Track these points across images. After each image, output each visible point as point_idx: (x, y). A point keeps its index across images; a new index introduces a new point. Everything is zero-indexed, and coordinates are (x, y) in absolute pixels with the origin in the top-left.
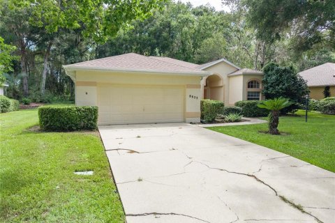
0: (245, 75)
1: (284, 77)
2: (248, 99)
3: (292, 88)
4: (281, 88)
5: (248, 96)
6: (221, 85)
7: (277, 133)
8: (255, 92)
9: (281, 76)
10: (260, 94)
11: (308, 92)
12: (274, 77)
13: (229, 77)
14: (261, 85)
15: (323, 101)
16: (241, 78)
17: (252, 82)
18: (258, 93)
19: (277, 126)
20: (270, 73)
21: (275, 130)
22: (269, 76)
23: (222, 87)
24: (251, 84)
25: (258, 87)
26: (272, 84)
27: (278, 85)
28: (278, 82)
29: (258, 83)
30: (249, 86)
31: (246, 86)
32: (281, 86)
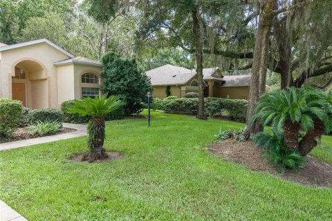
0: (76, 64)
1: (126, 71)
3: (135, 85)
4: (123, 84)
5: (83, 93)
6: (44, 77)
7: (103, 156)
8: (93, 89)
9: (122, 69)
10: (100, 92)
11: (151, 90)
12: (114, 70)
13: (56, 66)
14: (99, 79)
15: (165, 100)
16: (71, 68)
17: (87, 75)
18: (98, 89)
19: (102, 143)
20: (109, 64)
21: (99, 151)
22: (108, 68)
23: (46, 79)
24: (86, 78)
25: (97, 82)
26: (112, 78)
27: (119, 80)
28: (120, 76)
29: (96, 77)
30: (83, 81)
31: (79, 79)
32: (122, 81)
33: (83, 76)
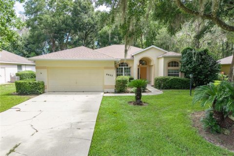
0: (165, 57)
2: (169, 75)
6: (152, 64)
10: (180, 72)
13: (158, 58)
14: (180, 64)
17: (172, 62)
23: (152, 66)
25: (178, 66)
29: (177, 63)
30: (169, 66)
31: (167, 65)
32: (189, 66)
33: (170, 63)
